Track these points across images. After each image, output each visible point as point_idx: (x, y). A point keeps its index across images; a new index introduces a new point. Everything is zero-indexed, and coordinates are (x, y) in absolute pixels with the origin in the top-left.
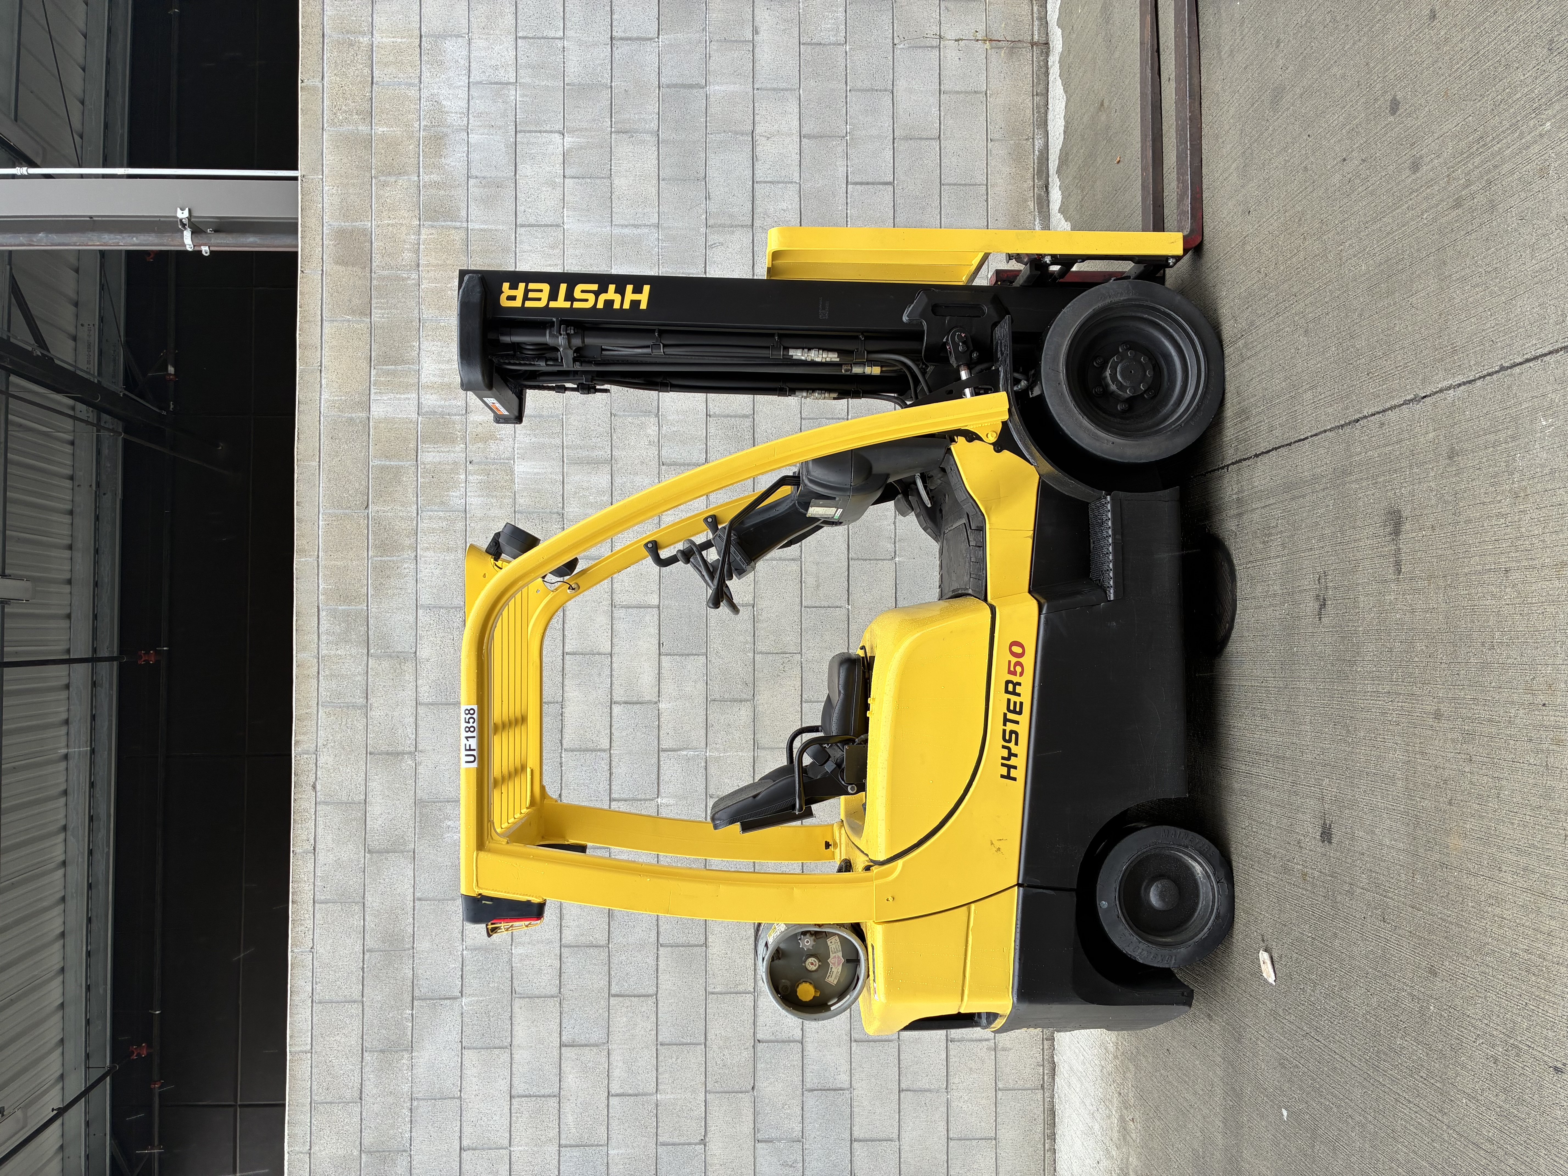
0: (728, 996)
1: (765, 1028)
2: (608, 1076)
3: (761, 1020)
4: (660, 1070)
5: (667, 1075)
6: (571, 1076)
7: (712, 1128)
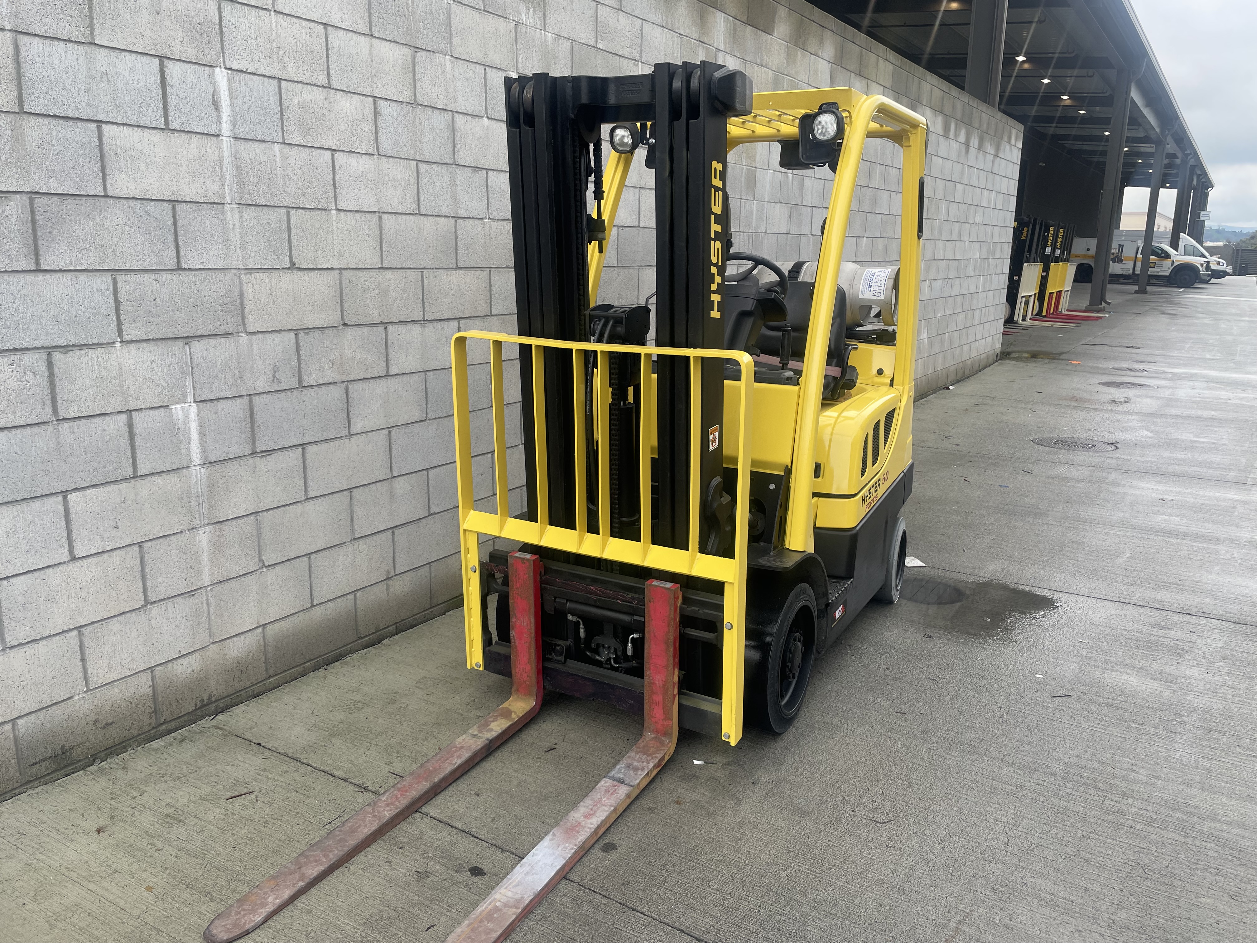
0: (420, 292)
1: (396, 334)
2: (350, 152)
3: (402, 329)
4: (358, 214)
5: (353, 222)
6: (348, 106)
7: (307, 277)
